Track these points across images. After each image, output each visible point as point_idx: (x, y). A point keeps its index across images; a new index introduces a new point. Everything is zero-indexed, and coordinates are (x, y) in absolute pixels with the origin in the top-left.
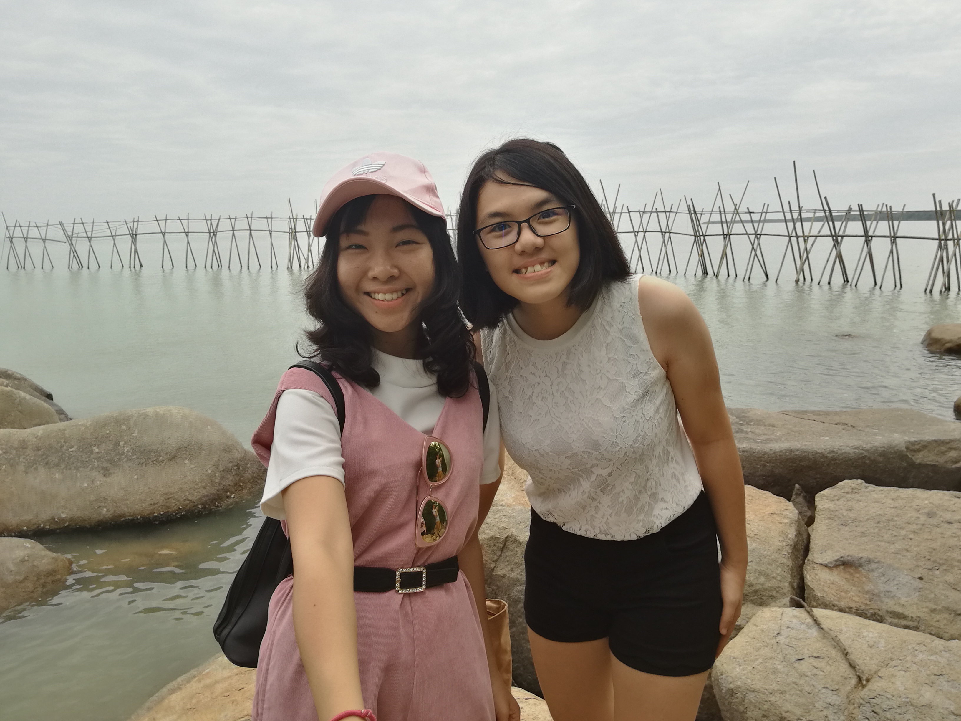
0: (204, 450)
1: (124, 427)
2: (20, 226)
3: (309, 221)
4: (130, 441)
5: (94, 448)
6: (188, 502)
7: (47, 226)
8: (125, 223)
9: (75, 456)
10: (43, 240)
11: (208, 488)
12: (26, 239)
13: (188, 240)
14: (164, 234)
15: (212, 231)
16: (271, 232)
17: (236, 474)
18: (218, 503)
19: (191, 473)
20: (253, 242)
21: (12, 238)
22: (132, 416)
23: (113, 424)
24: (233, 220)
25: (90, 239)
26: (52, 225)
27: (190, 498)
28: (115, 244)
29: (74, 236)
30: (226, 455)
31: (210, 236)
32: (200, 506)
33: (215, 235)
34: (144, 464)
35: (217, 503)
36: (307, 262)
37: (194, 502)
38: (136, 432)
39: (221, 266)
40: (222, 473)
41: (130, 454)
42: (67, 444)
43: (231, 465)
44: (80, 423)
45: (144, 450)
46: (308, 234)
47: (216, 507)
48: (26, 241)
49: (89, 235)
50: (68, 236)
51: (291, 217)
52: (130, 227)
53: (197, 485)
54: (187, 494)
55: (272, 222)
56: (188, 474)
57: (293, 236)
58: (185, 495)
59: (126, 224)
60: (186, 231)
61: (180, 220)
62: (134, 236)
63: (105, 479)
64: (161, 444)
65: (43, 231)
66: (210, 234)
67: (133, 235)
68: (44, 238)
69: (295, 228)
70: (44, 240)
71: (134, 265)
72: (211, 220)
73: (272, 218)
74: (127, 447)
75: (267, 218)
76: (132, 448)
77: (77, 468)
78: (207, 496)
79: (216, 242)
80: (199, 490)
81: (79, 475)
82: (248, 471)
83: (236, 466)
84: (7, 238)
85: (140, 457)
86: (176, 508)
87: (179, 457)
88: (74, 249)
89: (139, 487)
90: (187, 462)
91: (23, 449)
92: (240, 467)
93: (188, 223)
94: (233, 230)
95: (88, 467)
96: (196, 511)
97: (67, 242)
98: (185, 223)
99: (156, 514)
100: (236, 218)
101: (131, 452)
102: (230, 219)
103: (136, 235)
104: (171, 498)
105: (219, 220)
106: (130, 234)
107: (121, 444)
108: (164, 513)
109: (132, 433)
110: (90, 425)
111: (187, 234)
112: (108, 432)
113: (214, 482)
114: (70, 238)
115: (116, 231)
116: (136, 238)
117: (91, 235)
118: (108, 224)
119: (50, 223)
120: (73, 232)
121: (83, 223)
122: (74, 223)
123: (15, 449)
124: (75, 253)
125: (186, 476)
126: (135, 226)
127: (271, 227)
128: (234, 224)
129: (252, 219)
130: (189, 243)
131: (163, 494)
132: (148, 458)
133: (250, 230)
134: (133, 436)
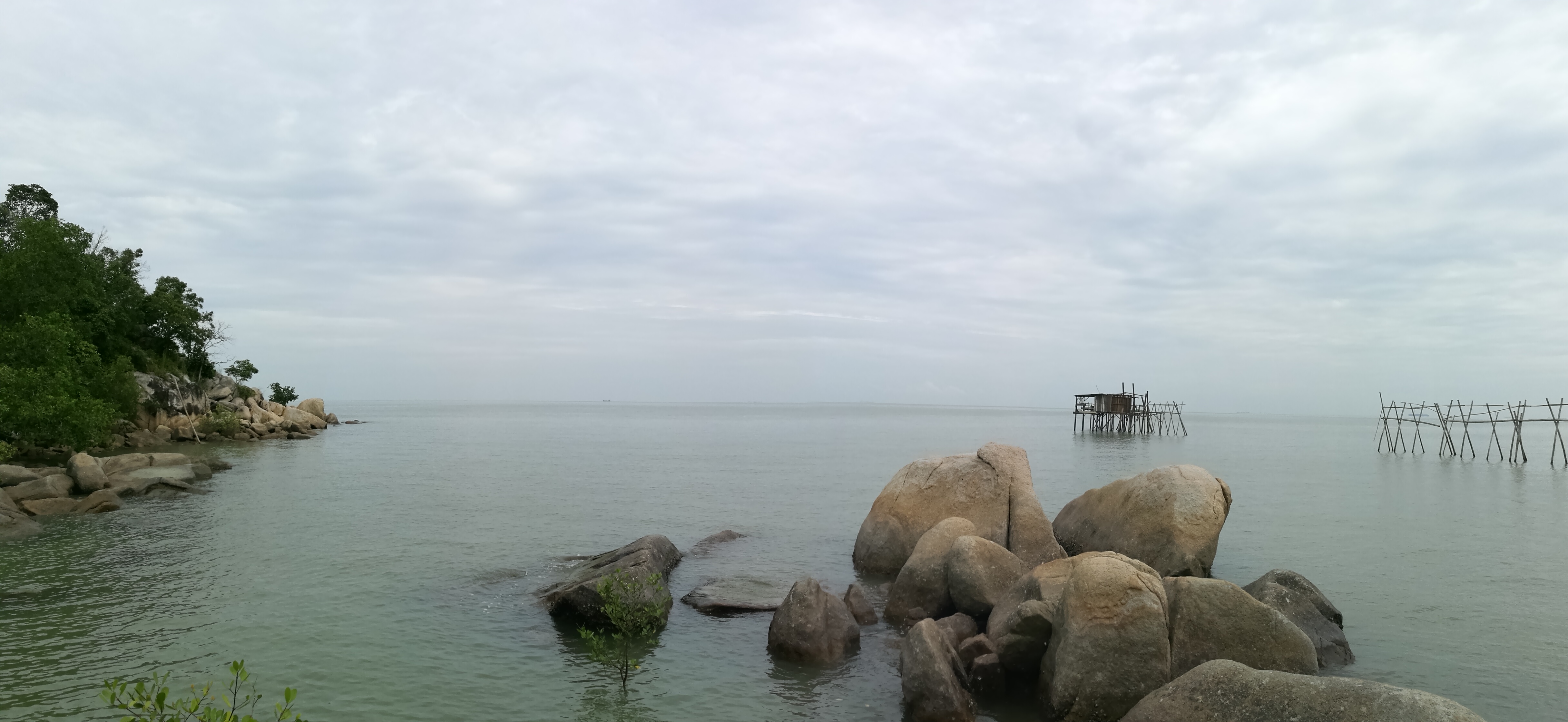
2: (1396, 408)
7: (1422, 408)
8: (1508, 407)
10: (1416, 422)
12: (1400, 421)
14: (1557, 422)
21: (1386, 420)
25: (1466, 424)
26: (1427, 407)
28: (1494, 431)
29: (1449, 420)
48: (1399, 424)
49: (1466, 420)
50: (1443, 419)
52: (1514, 411)
59: (1510, 408)
62: (1518, 422)
65: (1418, 413)
67: (1517, 421)
68: (1417, 420)
71: (1516, 457)
84: (1381, 419)
88: (1448, 434)
97: (1441, 426)
103: (1521, 422)
106: (1513, 420)
114: (1445, 421)
115: (1497, 416)
116: (1521, 425)
117: (1469, 419)
118: (1488, 408)
119: (1425, 405)
120: (1448, 416)
121: (1460, 406)
122: (1450, 406)
123: (1234, 694)
124: (1448, 439)
126: (1521, 412)
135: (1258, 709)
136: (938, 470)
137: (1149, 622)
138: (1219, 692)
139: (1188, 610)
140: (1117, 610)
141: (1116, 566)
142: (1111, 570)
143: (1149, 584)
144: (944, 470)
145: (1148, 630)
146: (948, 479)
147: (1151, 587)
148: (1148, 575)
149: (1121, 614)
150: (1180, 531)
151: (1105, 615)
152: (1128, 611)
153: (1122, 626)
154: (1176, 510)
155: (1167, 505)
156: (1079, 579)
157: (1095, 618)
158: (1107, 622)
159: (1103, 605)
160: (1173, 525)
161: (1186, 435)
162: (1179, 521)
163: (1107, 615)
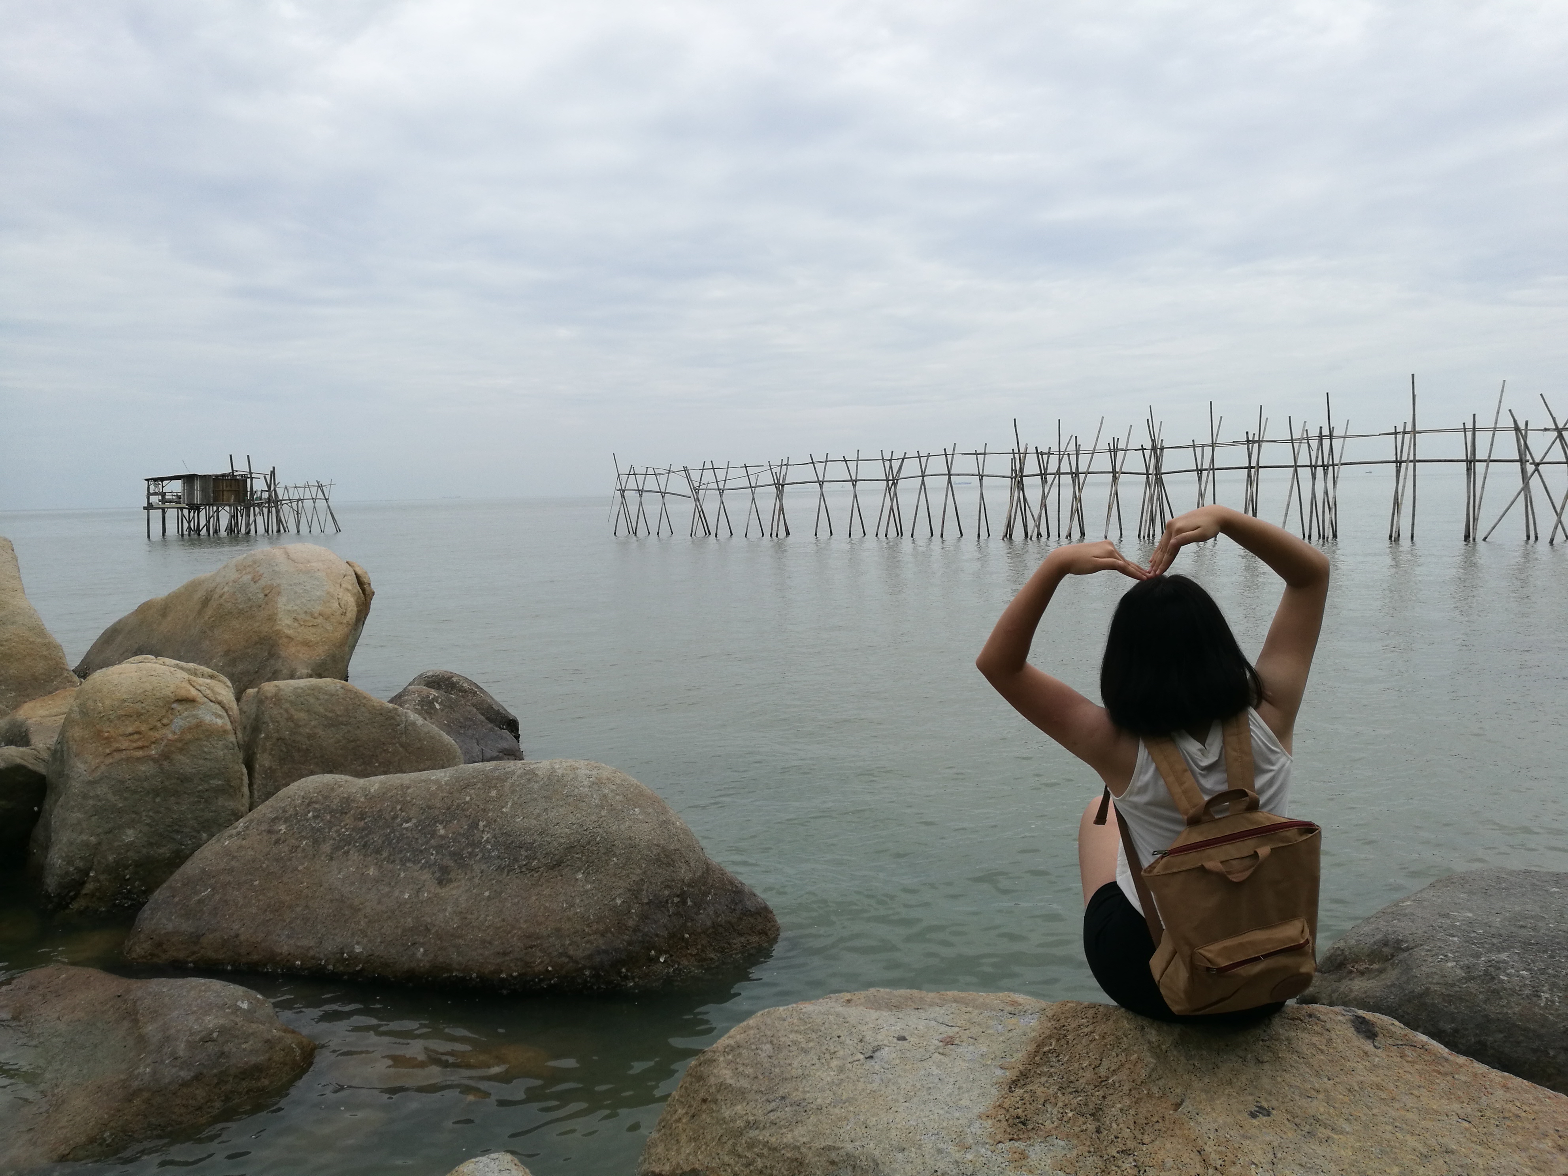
0: (616, 856)
1: (493, 793)
2: (635, 474)
3: (1045, 457)
4: (495, 821)
5: (440, 827)
6: (565, 960)
7: (669, 473)
8: (769, 467)
9: (408, 838)
11: (609, 935)
12: (641, 492)
13: (855, 492)
14: (821, 483)
16: (981, 477)
17: (677, 914)
18: (627, 971)
19: (582, 901)
20: (953, 495)
21: (624, 491)
24: (923, 460)
25: (721, 491)
26: (674, 471)
27: (571, 953)
28: (753, 499)
29: (701, 488)
30: (659, 871)
31: (888, 485)
32: (587, 973)
33: (895, 484)
34: (506, 871)
35: (624, 970)
36: (1038, 527)
37: (577, 962)
39: (901, 531)
40: (646, 907)
41: (490, 847)
42: (403, 814)
43: (666, 893)
45: (512, 842)
46: (1042, 478)
47: (621, 977)
48: (641, 496)
49: (721, 487)
50: (694, 487)
51: (1016, 451)
52: (776, 472)
53: (589, 926)
54: (568, 942)
55: (984, 461)
56: (578, 901)
57: (1016, 483)
58: (563, 945)
59: (771, 468)
60: (854, 478)
61: (845, 461)
62: (780, 486)
63: (438, 890)
64: (541, 834)
65: (662, 479)
66: (888, 482)
67: (779, 484)
68: (663, 490)
69: (1021, 470)
70: (663, 494)
71: (778, 531)
72: (890, 460)
73: (985, 454)
74: (488, 832)
75: (976, 454)
76: (495, 836)
77: (403, 862)
78: (606, 952)
79: (895, 494)
80: (592, 937)
81: (402, 875)
82: (705, 909)
83: (678, 896)
84: (618, 490)
85: (502, 855)
86: (541, 968)
87: (568, 866)
88: (701, 507)
89: (487, 915)
90: (580, 876)
91: (342, 813)
92: (689, 900)
93: (857, 465)
94: (923, 476)
95: (419, 862)
96: (579, 981)
97: (692, 497)
98: (852, 465)
99: (503, 975)
100: (929, 456)
101: (492, 842)
102: (919, 457)
103: (783, 486)
104: (534, 946)
105: (903, 459)
106: (775, 484)
107: (481, 824)
108: (520, 975)
109: (503, 807)
111: (854, 482)
112: (468, 799)
113: (625, 925)
114: (696, 490)
115: (757, 479)
116: (783, 490)
117: (724, 486)
118: (746, 469)
119: (672, 468)
120: (700, 482)
121: (713, 468)
122: (703, 470)
123: (330, 813)
124: (701, 513)
125: (572, 905)
126: (783, 472)
127: (983, 469)
128: (926, 466)
129: (953, 457)
130: (856, 496)
131: (524, 935)
132: (514, 859)
133: (950, 475)
134: (502, 812)
135: (362, 824)
137: (208, 744)
138: (310, 815)
139: (276, 724)
140: (156, 734)
141: (153, 673)
142: (144, 680)
143: (208, 692)
145: (208, 757)
147: (211, 695)
148: (208, 681)
149: (162, 739)
150: (288, 637)
151: (135, 745)
152: (174, 733)
153: (166, 756)
154: (280, 608)
155: (267, 604)
156: (88, 699)
157: (118, 750)
158: (140, 753)
159: (130, 730)
160: (277, 630)
161: (338, 530)
162: (285, 623)
163: (140, 744)
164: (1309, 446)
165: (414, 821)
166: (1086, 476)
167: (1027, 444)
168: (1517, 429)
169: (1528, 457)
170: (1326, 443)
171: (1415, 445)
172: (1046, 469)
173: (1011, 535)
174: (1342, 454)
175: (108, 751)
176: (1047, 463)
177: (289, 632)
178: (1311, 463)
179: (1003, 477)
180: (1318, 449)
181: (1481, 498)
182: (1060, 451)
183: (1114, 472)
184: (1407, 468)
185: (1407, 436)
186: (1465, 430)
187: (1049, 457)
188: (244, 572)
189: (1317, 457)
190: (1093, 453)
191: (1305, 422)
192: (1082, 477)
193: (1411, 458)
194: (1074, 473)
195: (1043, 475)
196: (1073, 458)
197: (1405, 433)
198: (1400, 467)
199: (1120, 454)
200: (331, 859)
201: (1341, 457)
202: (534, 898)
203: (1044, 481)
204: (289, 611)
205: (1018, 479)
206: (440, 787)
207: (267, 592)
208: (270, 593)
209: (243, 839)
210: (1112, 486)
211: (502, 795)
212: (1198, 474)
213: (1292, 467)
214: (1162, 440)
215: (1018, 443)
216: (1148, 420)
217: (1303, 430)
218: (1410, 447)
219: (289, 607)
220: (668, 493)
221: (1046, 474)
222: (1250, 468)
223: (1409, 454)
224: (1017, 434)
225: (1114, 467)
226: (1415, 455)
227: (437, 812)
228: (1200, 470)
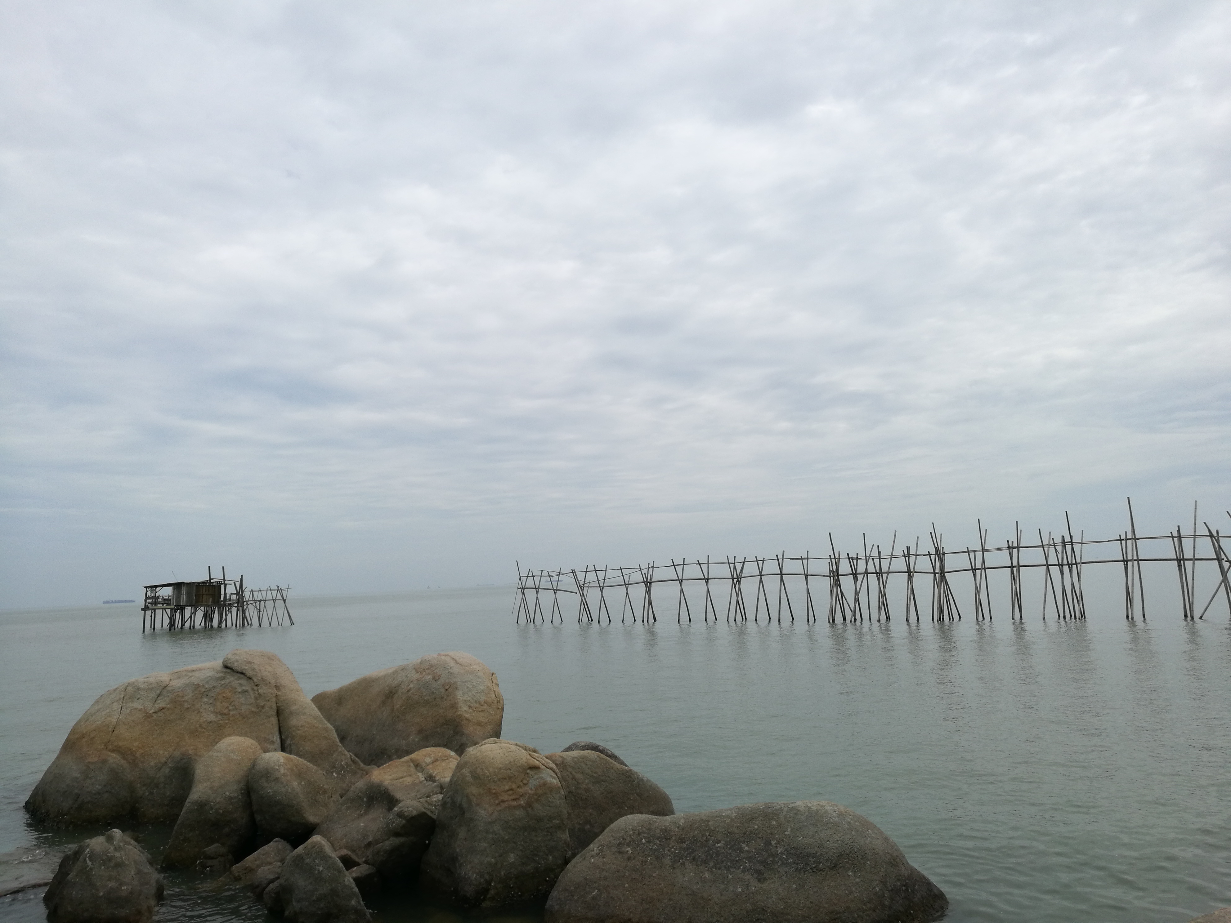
0: (869, 861)
1: (774, 823)
2: (533, 576)
3: (855, 561)
4: (783, 840)
5: (744, 845)
7: (559, 575)
8: (639, 569)
9: (723, 853)
10: (554, 590)
11: (877, 911)
12: (537, 589)
13: (708, 588)
14: (681, 581)
15: (735, 576)
16: (806, 576)
17: (905, 897)
19: (856, 889)
20: (785, 590)
21: (524, 590)
22: (781, 810)
23: (761, 818)
24: (760, 563)
25: (602, 588)
26: (565, 574)
28: (627, 594)
29: (585, 585)
30: (892, 869)
31: (733, 582)
33: (739, 582)
34: (802, 871)
36: (854, 613)
38: (789, 829)
39: (746, 619)
40: (891, 893)
41: (785, 857)
42: (713, 838)
43: (899, 884)
44: (724, 814)
45: (801, 853)
46: (854, 577)
48: (537, 593)
49: (601, 585)
50: (579, 585)
51: (832, 556)
52: (645, 573)
53: (864, 904)
55: (807, 564)
56: (854, 889)
57: (835, 581)
59: (641, 570)
60: (706, 577)
61: (699, 564)
62: (648, 584)
63: (760, 885)
64: (819, 847)
65: (555, 579)
66: (733, 580)
67: (647, 582)
68: (555, 588)
69: (837, 570)
71: (648, 618)
72: (734, 563)
73: (808, 559)
74: (780, 848)
75: (802, 559)
76: (786, 850)
77: (728, 868)
79: (740, 589)
80: (868, 912)
81: (730, 877)
83: (904, 886)
84: (519, 589)
85: (796, 862)
87: (841, 867)
88: (585, 600)
89: (800, 900)
90: (850, 873)
91: (667, 839)
92: (909, 888)
93: (708, 568)
94: (761, 575)
95: (739, 868)
97: (578, 592)
98: (705, 567)
100: (763, 560)
101: (786, 854)
102: (757, 561)
103: (650, 583)
104: (837, 918)
105: (744, 563)
106: (644, 582)
107: (773, 843)
109: (785, 831)
110: (736, 817)
111: (707, 580)
112: (756, 827)
113: (884, 904)
114: (581, 587)
115: (629, 578)
116: (651, 586)
117: (604, 584)
118: (622, 571)
119: (562, 572)
120: (584, 582)
121: (596, 571)
122: (586, 572)
123: (657, 839)
124: (586, 605)
125: (851, 892)
126: (650, 573)
127: (807, 570)
128: (762, 568)
129: (783, 561)
130: (708, 591)
131: (828, 912)
132: (806, 864)
133: (781, 574)
134: (786, 835)
135: (685, 845)
136: (168, 688)
137: (551, 796)
138: (643, 840)
140: (521, 791)
141: (510, 750)
142: (507, 755)
143: (543, 762)
144: (179, 688)
146: (186, 698)
149: (526, 794)
150: (467, 719)
151: (512, 797)
152: (532, 789)
153: (529, 805)
154: (460, 699)
155: (448, 696)
156: (476, 768)
157: (503, 801)
158: (515, 803)
159: (507, 788)
160: (459, 715)
161: (292, 624)
162: (464, 710)
163: (514, 797)
164: (1056, 550)
165: (723, 842)
166: (888, 575)
167: (839, 551)
168: (1211, 536)
169: (1223, 556)
170: (1068, 547)
171: (1136, 548)
172: (856, 570)
173: (833, 620)
174: (1081, 555)
175: (497, 802)
176: (857, 565)
177: (467, 716)
178: (1059, 563)
179: (824, 576)
180: (1063, 552)
181: (1193, 588)
182: (866, 557)
183: (909, 572)
184: (1133, 566)
185: (1129, 542)
186: (1173, 537)
187: (857, 561)
188: (424, 673)
189: (1063, 558)
190: (891, 558)
191: (1050, 532)
192: (885, 575)
193: (1135, 558)
194: (878, 573)
195: (855, 575)
196: (877, 562)
197: (1127, 539)
198: (1127, 564)
199: (912, 559)
200: (674, 868)
201: (1081, 558)
202: (826, 888)
203: (856, 579)
204: (465, 701)
205: (835, 577)
206: (732, 820)
207: (447, 688)
208: (450, 688)
209: (603, 858)
210: (908, 582)
211: (781, 824)
212: (973, 572)
213: (1045, 565)
214: (943, 548)
215: (833, 551)
216: (931, 533)
217: (1050, 538)
218: (1133, 550)
219: (465, 698)
220: (559, 590)
221: (856, 574)
222: (1012, 567)
223: (1133, 555)
224: (832, 544)
225: (909, 567)
226: (1137, 556)
227: (737, 836)
228: (974, 569)
